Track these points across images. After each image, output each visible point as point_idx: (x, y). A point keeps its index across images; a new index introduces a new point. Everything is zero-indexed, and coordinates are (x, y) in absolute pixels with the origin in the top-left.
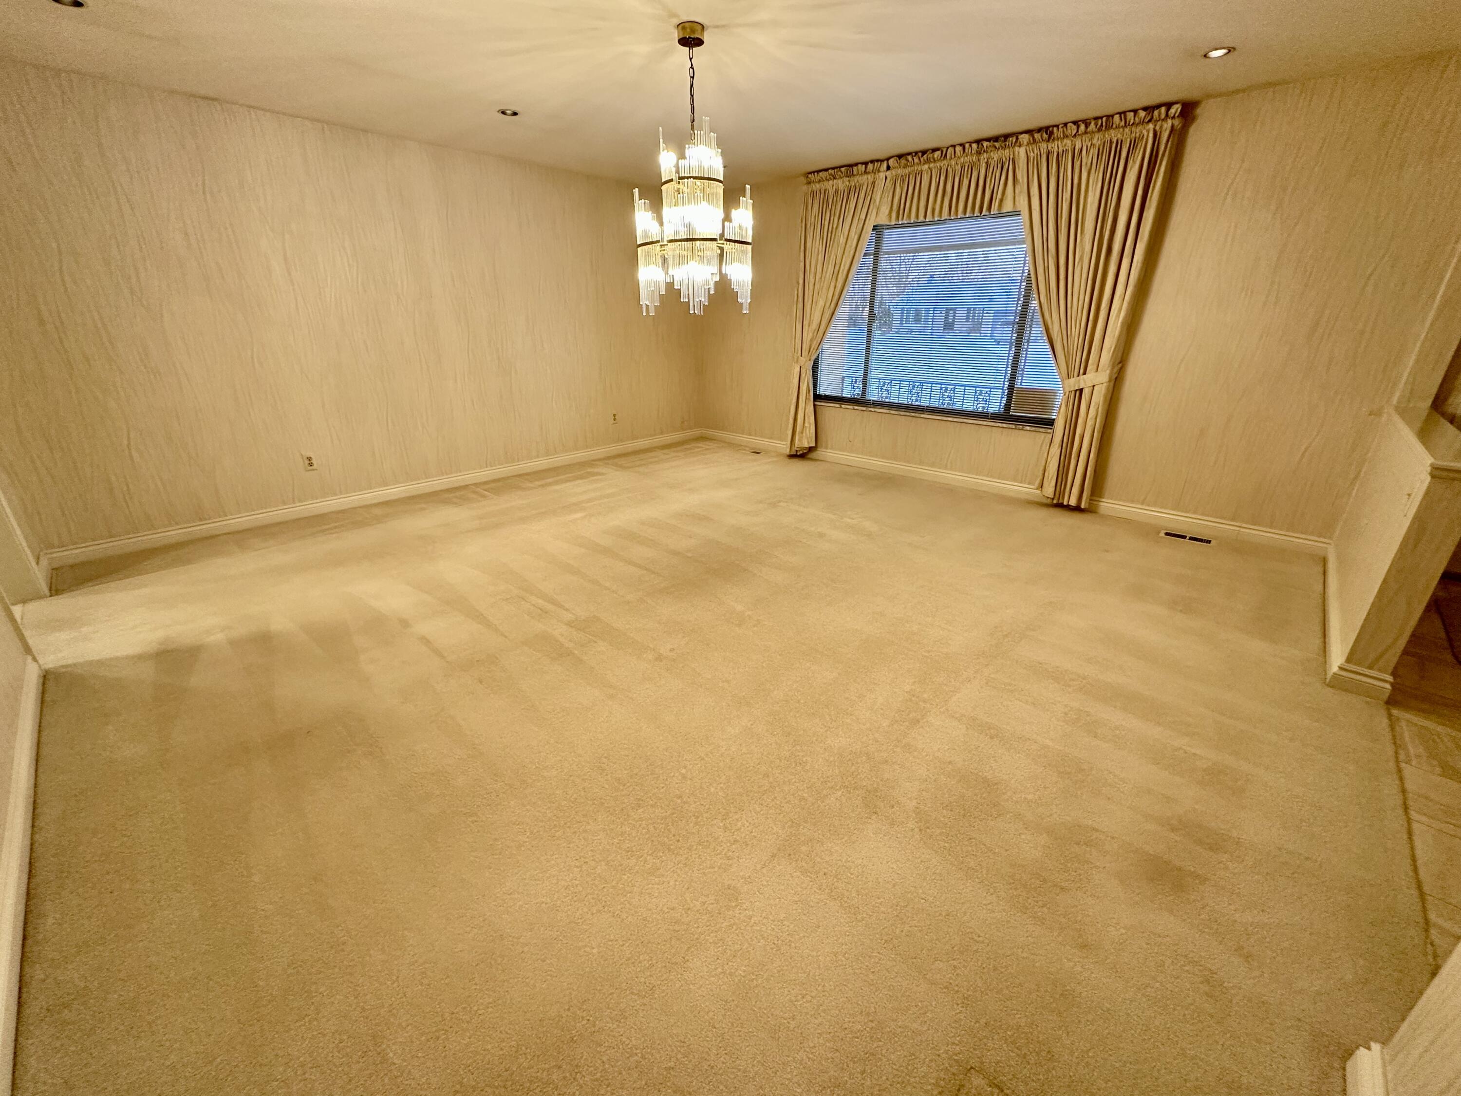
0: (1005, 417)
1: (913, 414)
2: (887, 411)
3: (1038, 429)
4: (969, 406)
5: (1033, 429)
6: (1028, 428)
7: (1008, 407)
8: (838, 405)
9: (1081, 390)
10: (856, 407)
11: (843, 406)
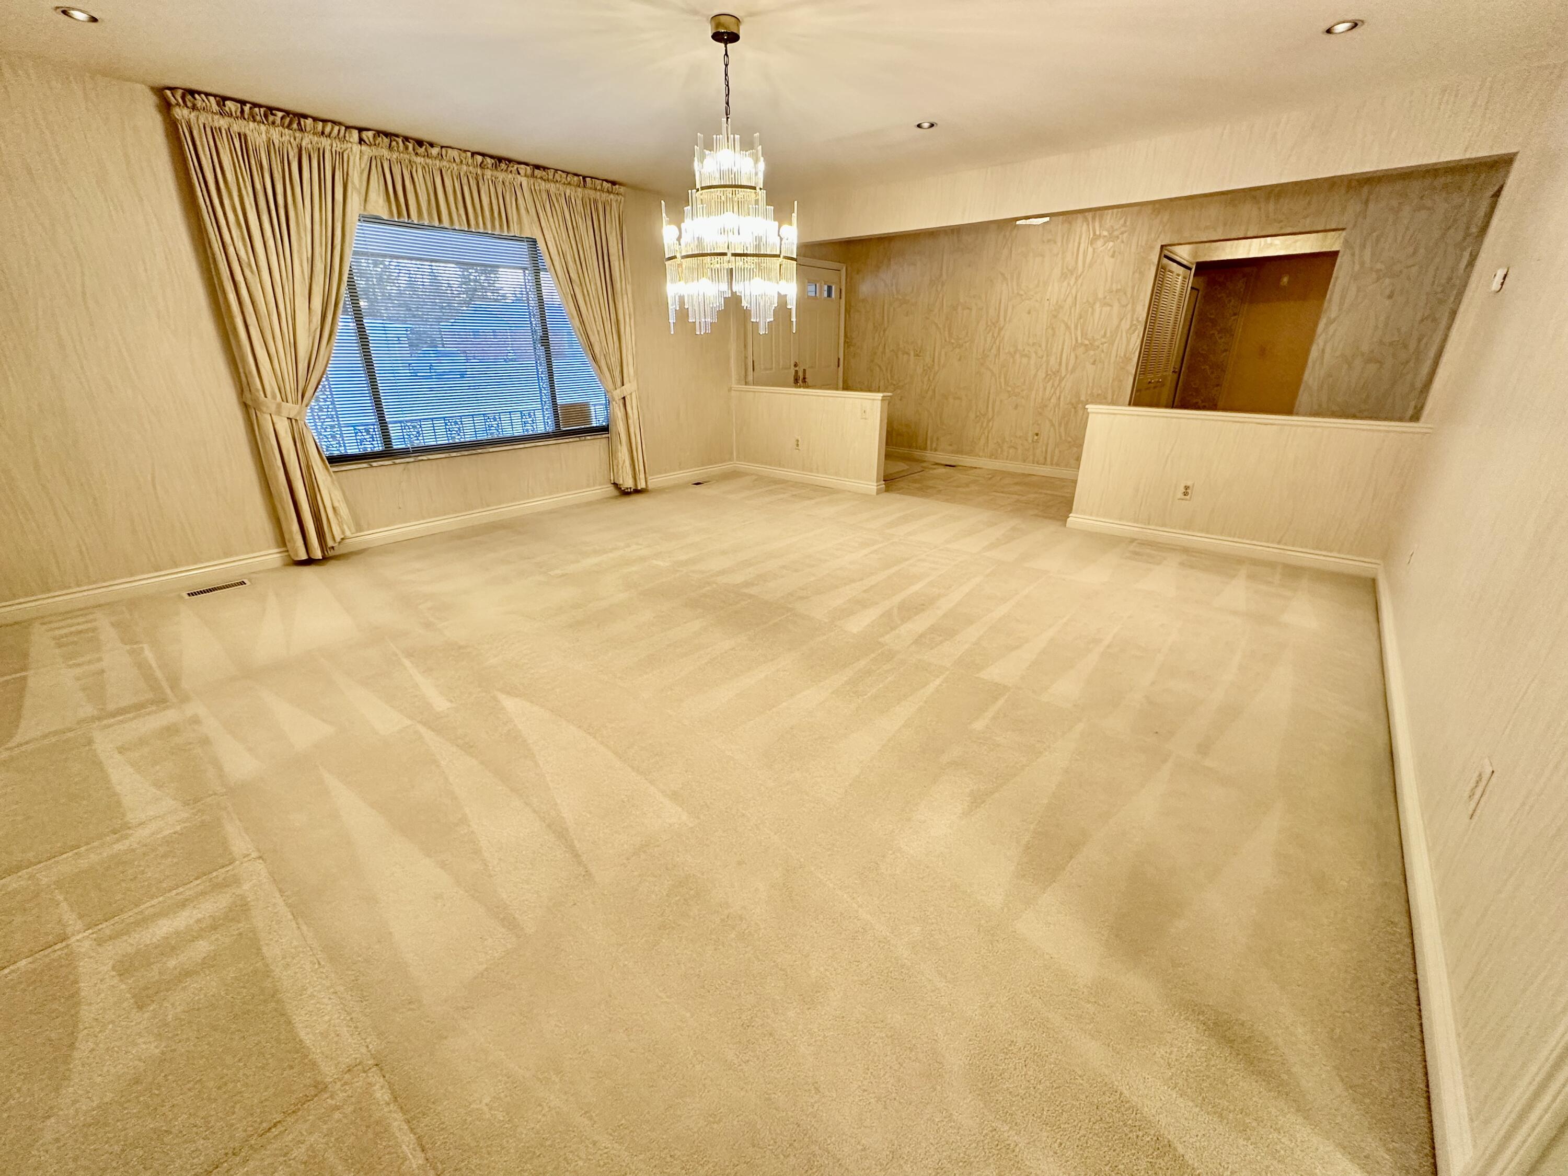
0: (558, 434)
1: (480, 451)
2: (447, 455)
3: (596, 437)
4: (518, 431)
5: (593, 437)
6: (589, 438)
7: (557, 425)
8: (365, 465)
9: (624, 398)
10: (397, 461)
11: (374, 464)
